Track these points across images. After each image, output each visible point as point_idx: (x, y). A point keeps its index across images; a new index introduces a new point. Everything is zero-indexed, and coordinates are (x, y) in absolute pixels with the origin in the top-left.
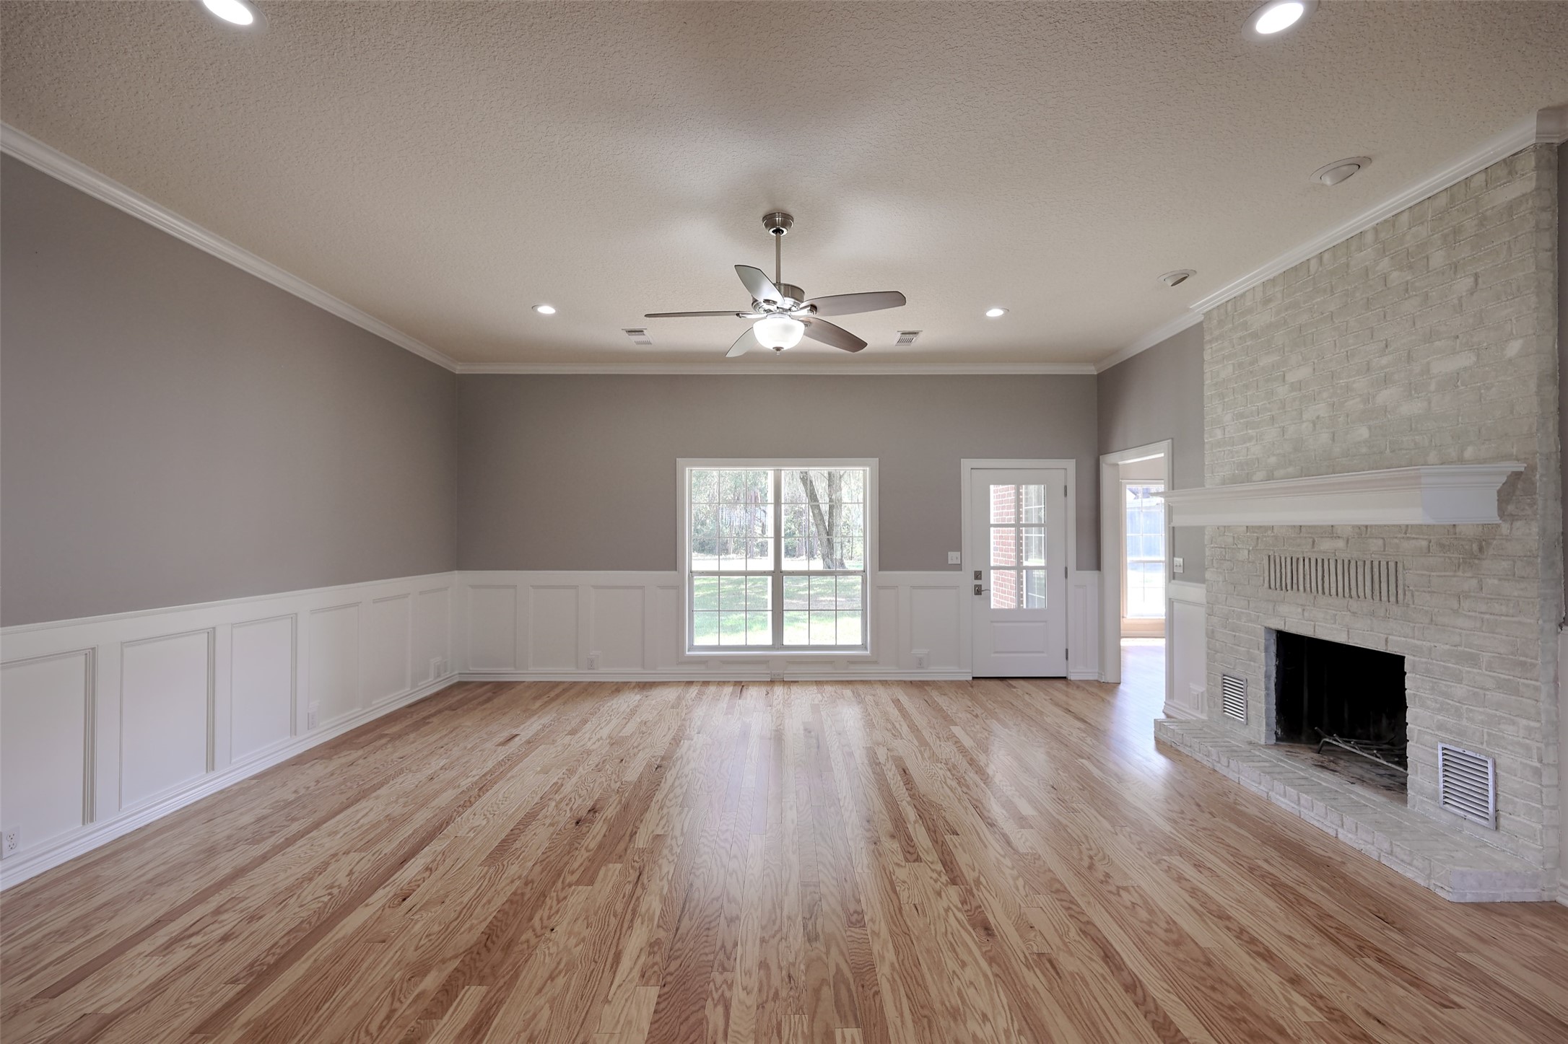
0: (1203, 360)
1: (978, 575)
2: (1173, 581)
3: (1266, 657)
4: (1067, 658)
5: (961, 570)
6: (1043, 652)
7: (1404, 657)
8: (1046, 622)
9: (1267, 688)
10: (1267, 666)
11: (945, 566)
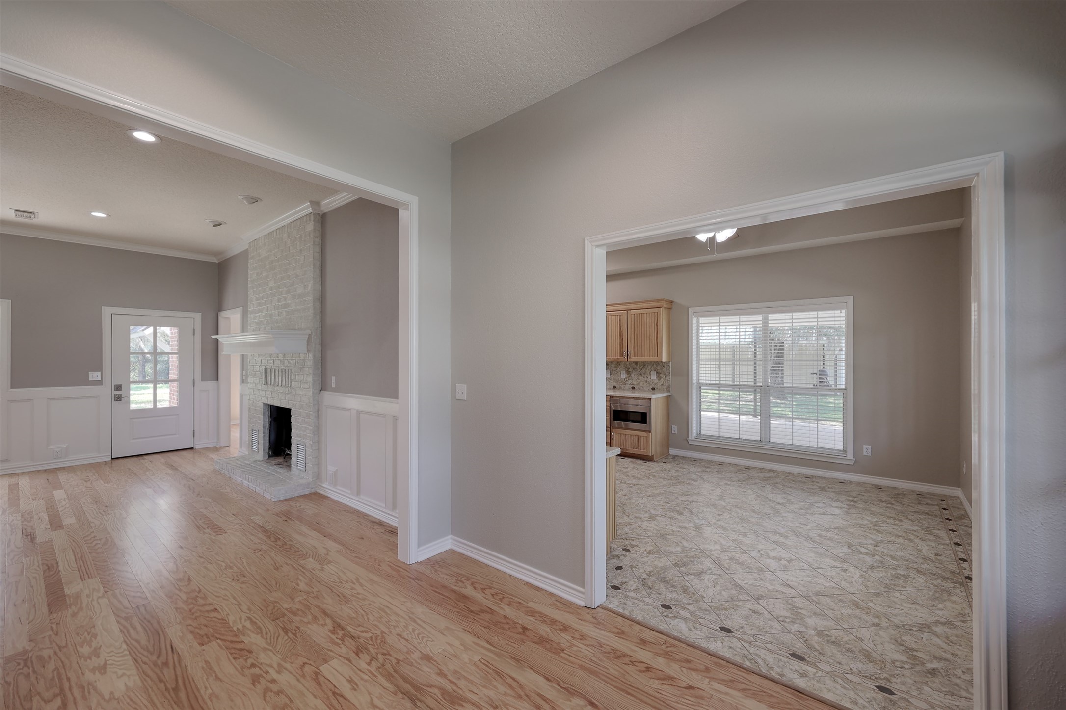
0: (248, 268)
1: (118, 387)
2: (242, 384)
3: (264, 418)
4: (194, 436)
5: (102, 385)
6: (175, 434)
7: (291, 409)
8: (178, 415)
9: (264, 433)
10: (264, 422)
11: (86, 382)
